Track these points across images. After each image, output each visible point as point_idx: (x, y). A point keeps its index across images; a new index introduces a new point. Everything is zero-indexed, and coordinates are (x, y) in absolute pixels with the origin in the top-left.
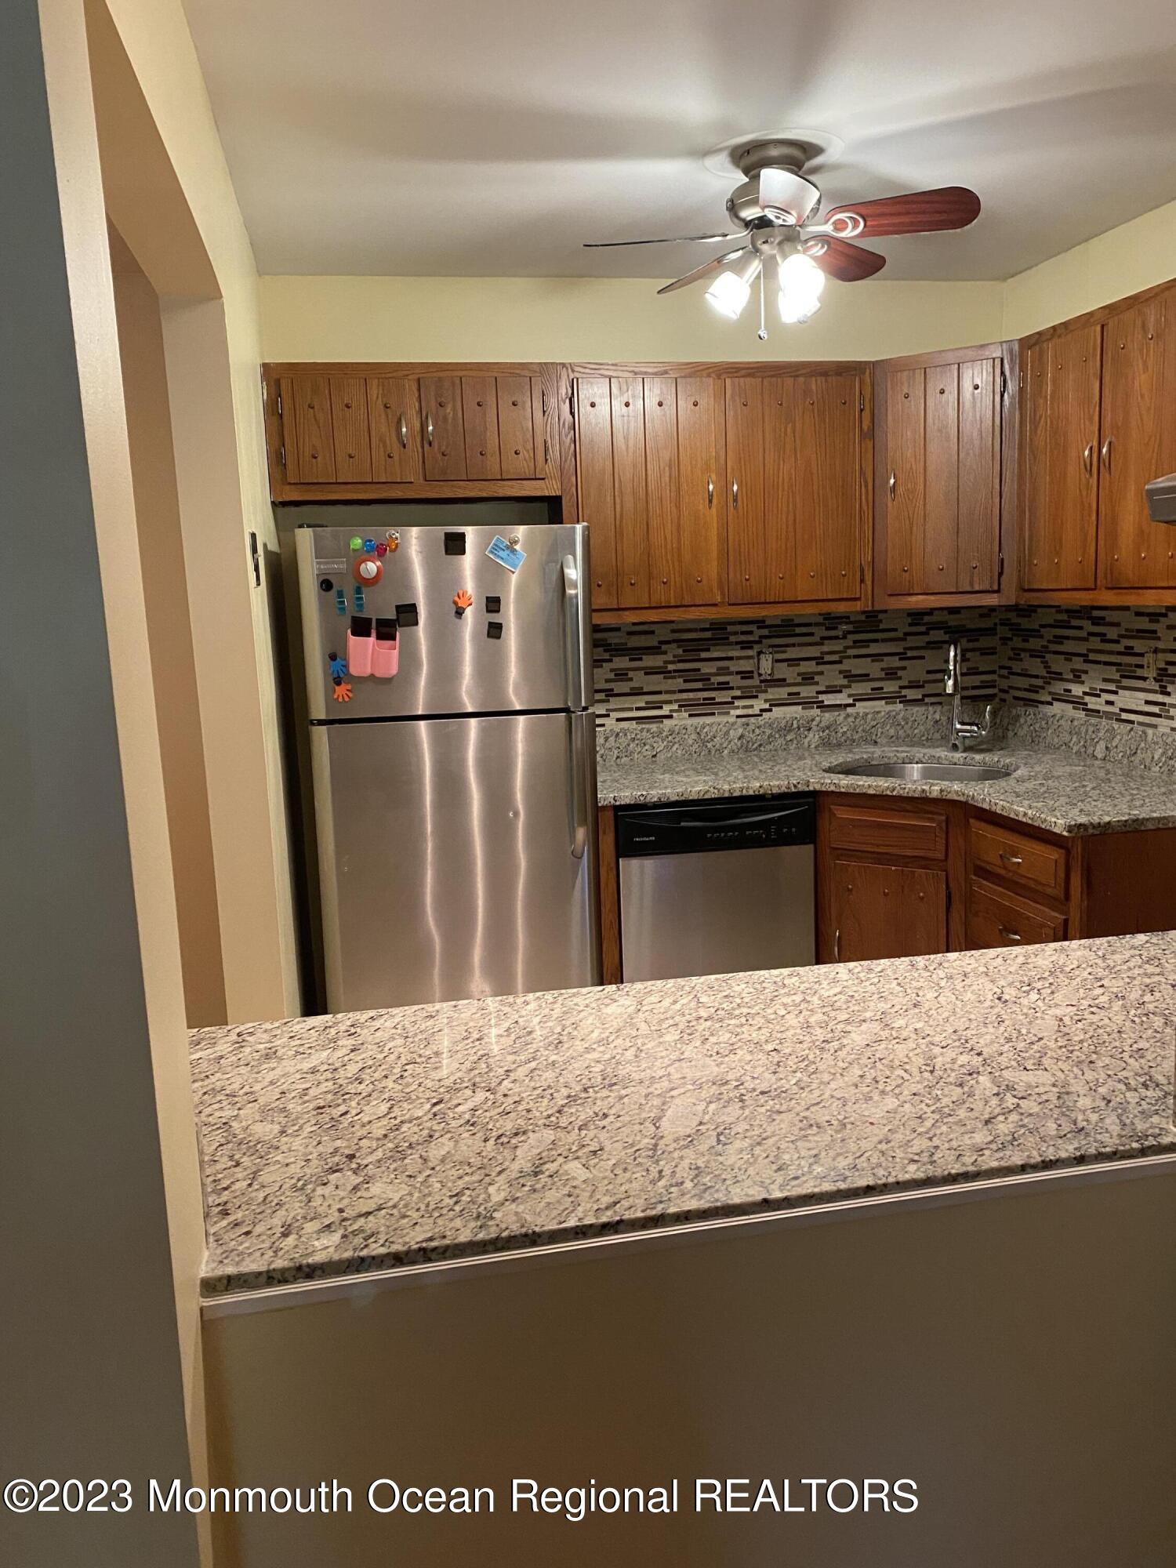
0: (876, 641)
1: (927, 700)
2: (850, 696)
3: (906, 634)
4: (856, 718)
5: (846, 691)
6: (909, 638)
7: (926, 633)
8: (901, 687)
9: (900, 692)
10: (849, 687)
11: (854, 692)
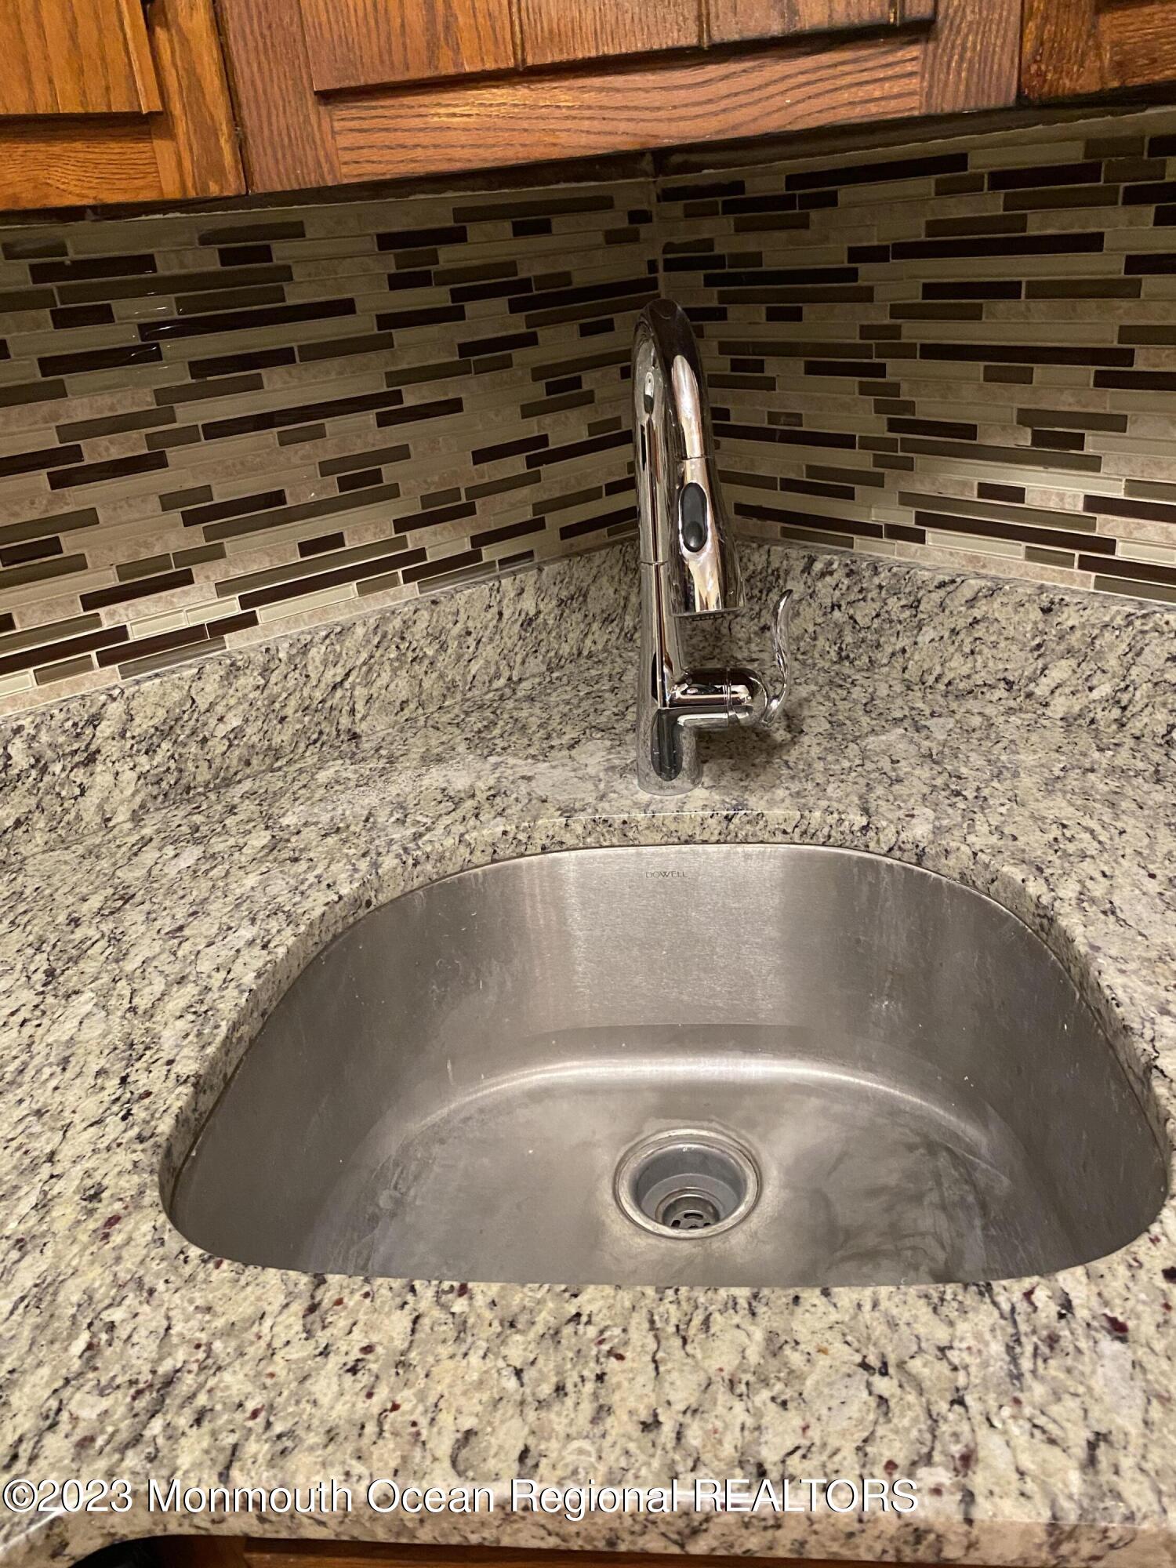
0: (282, 357)
1: (488, 553)
2: (223, 589)
3: (388, 321)
4: (266, 671)
5: (206, 576)
6: (399, 335)
7: (454, 314)
8: (402, 525)
9: (403, 542)
10: (214, 554)
11: (239, 572)
